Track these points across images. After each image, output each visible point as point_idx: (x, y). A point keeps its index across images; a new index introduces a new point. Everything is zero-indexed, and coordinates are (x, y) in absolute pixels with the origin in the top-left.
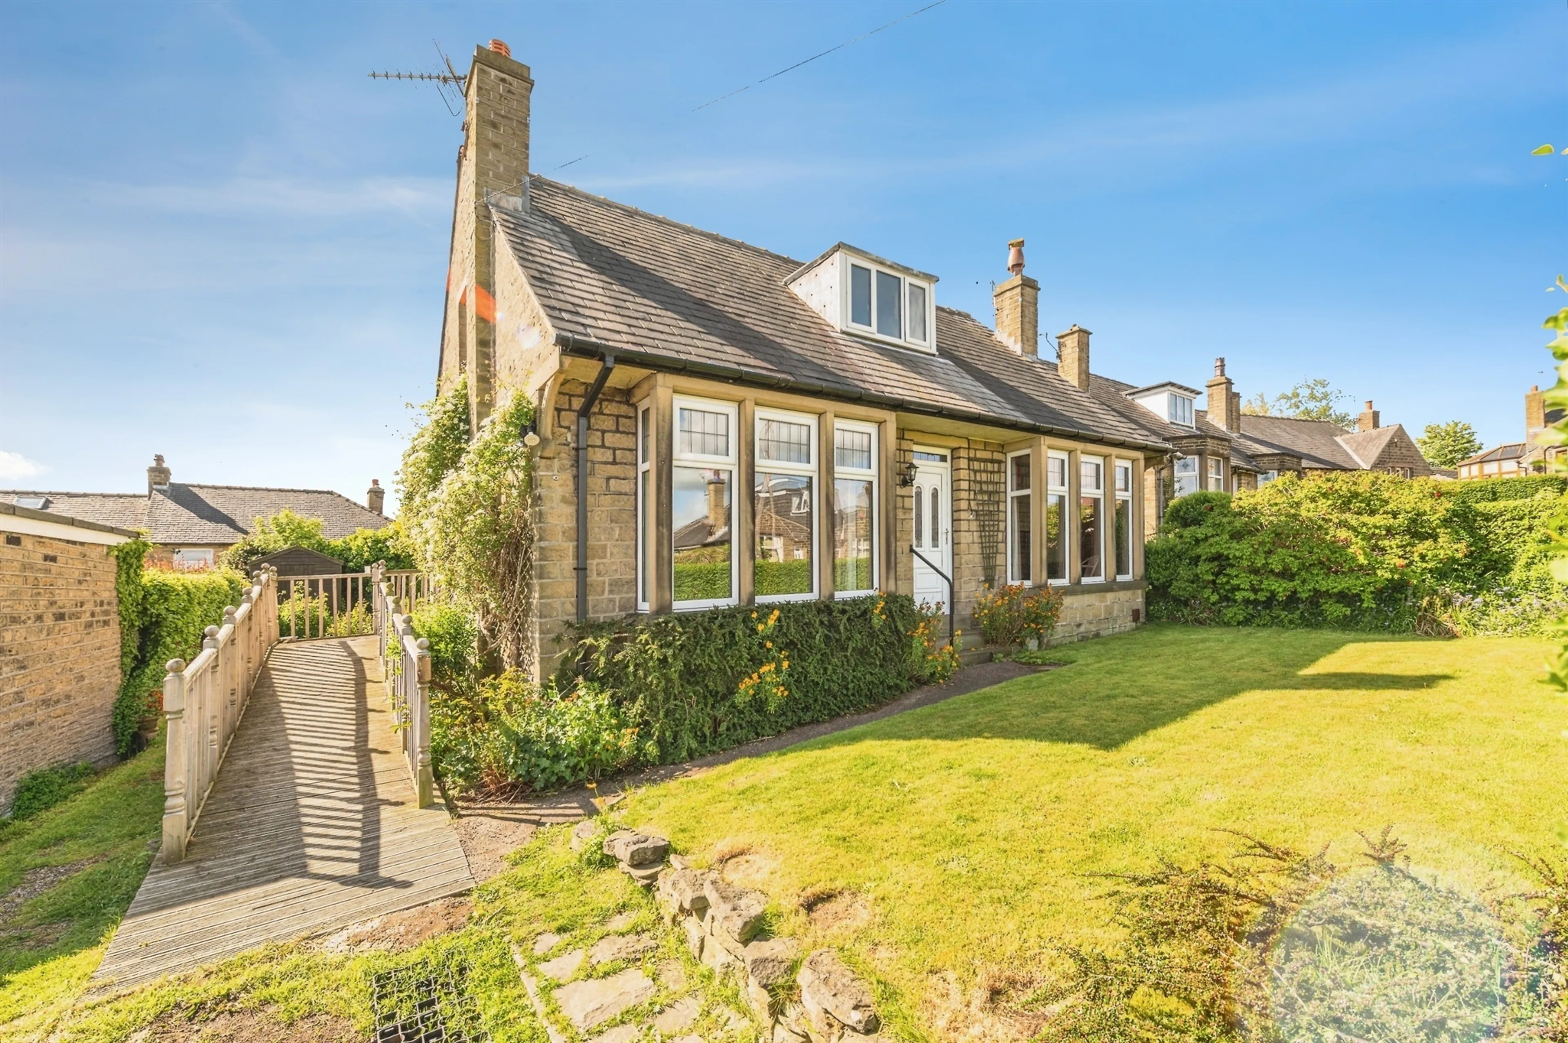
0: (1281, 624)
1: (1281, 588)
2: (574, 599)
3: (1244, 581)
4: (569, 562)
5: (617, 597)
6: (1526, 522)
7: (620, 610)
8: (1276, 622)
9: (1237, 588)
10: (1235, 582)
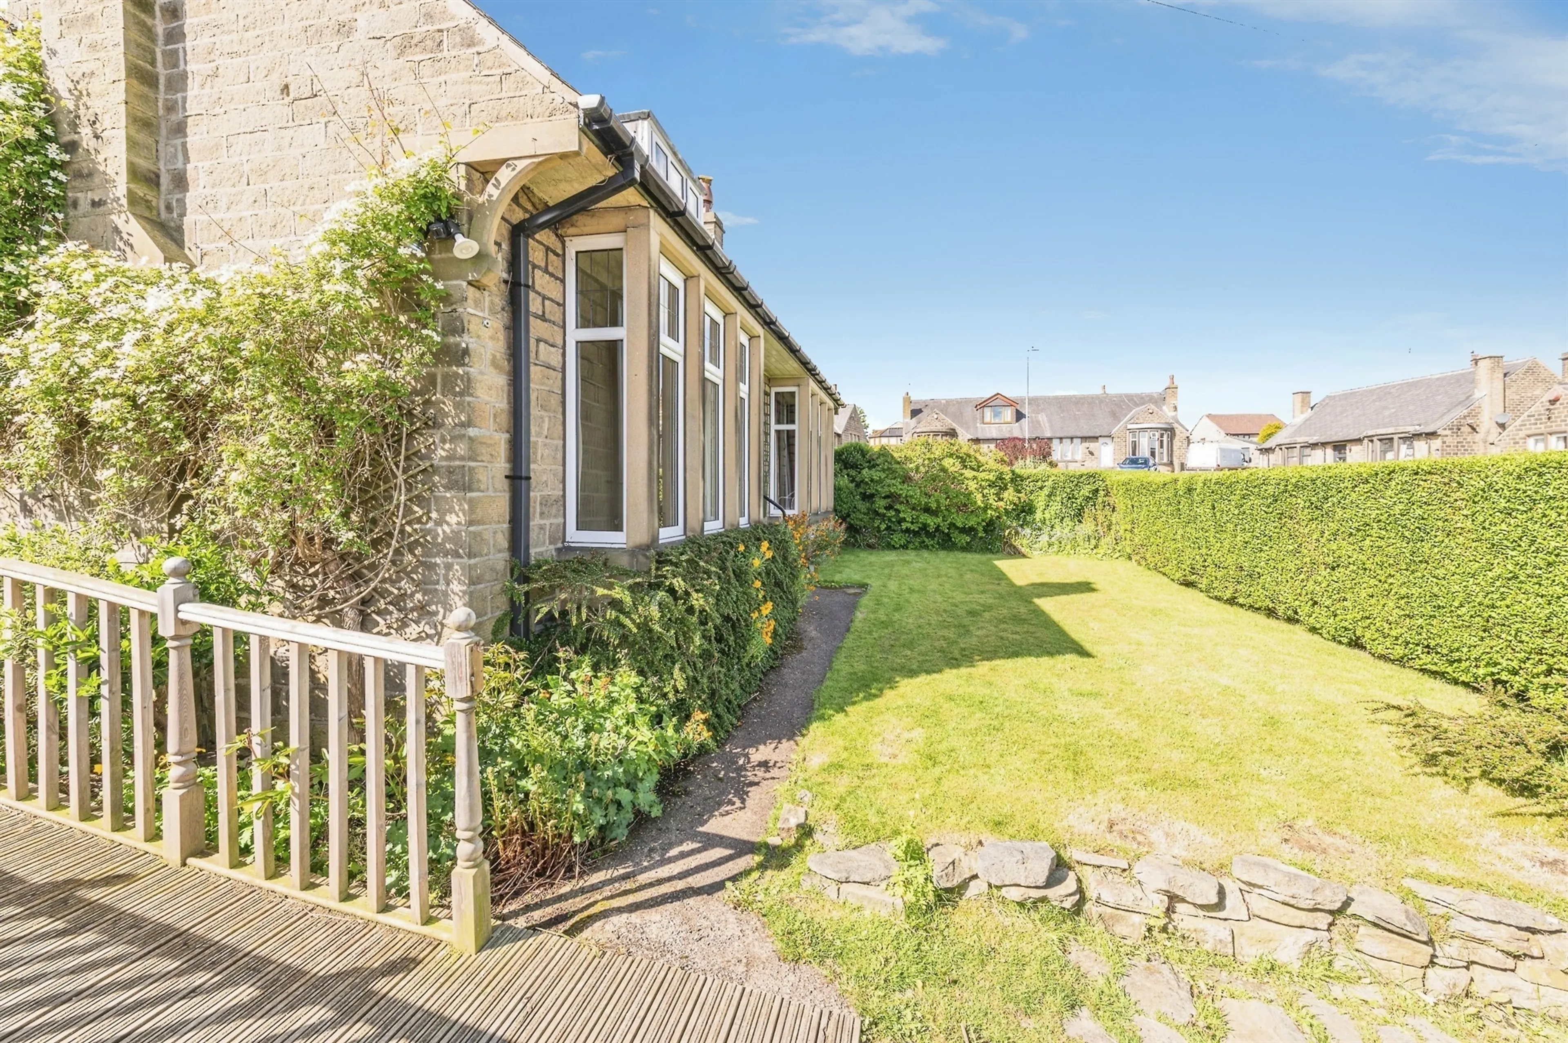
0: (927, 547)
1: (932, 522)
2: (506, 526)
3: (907, 514)
4: (501, 466)
5: (547, 522)
6: (1039, 484)
7: (550, 543)
8: (924, 546)
9: (904, 520)
10: (902, 515)
